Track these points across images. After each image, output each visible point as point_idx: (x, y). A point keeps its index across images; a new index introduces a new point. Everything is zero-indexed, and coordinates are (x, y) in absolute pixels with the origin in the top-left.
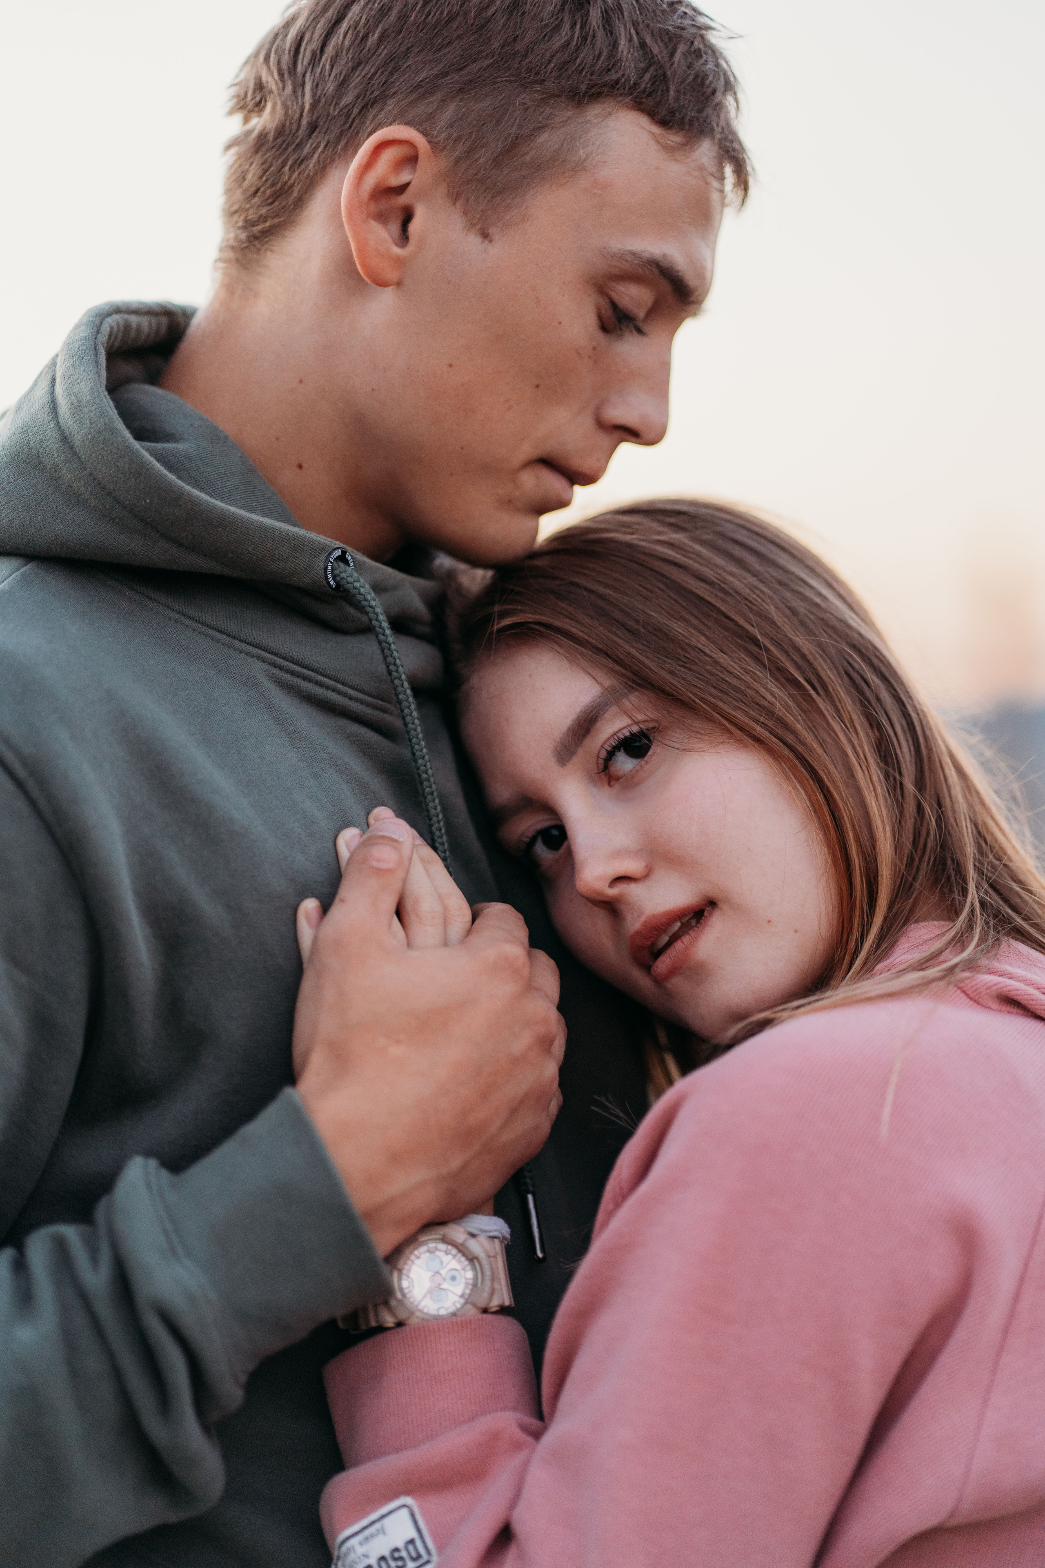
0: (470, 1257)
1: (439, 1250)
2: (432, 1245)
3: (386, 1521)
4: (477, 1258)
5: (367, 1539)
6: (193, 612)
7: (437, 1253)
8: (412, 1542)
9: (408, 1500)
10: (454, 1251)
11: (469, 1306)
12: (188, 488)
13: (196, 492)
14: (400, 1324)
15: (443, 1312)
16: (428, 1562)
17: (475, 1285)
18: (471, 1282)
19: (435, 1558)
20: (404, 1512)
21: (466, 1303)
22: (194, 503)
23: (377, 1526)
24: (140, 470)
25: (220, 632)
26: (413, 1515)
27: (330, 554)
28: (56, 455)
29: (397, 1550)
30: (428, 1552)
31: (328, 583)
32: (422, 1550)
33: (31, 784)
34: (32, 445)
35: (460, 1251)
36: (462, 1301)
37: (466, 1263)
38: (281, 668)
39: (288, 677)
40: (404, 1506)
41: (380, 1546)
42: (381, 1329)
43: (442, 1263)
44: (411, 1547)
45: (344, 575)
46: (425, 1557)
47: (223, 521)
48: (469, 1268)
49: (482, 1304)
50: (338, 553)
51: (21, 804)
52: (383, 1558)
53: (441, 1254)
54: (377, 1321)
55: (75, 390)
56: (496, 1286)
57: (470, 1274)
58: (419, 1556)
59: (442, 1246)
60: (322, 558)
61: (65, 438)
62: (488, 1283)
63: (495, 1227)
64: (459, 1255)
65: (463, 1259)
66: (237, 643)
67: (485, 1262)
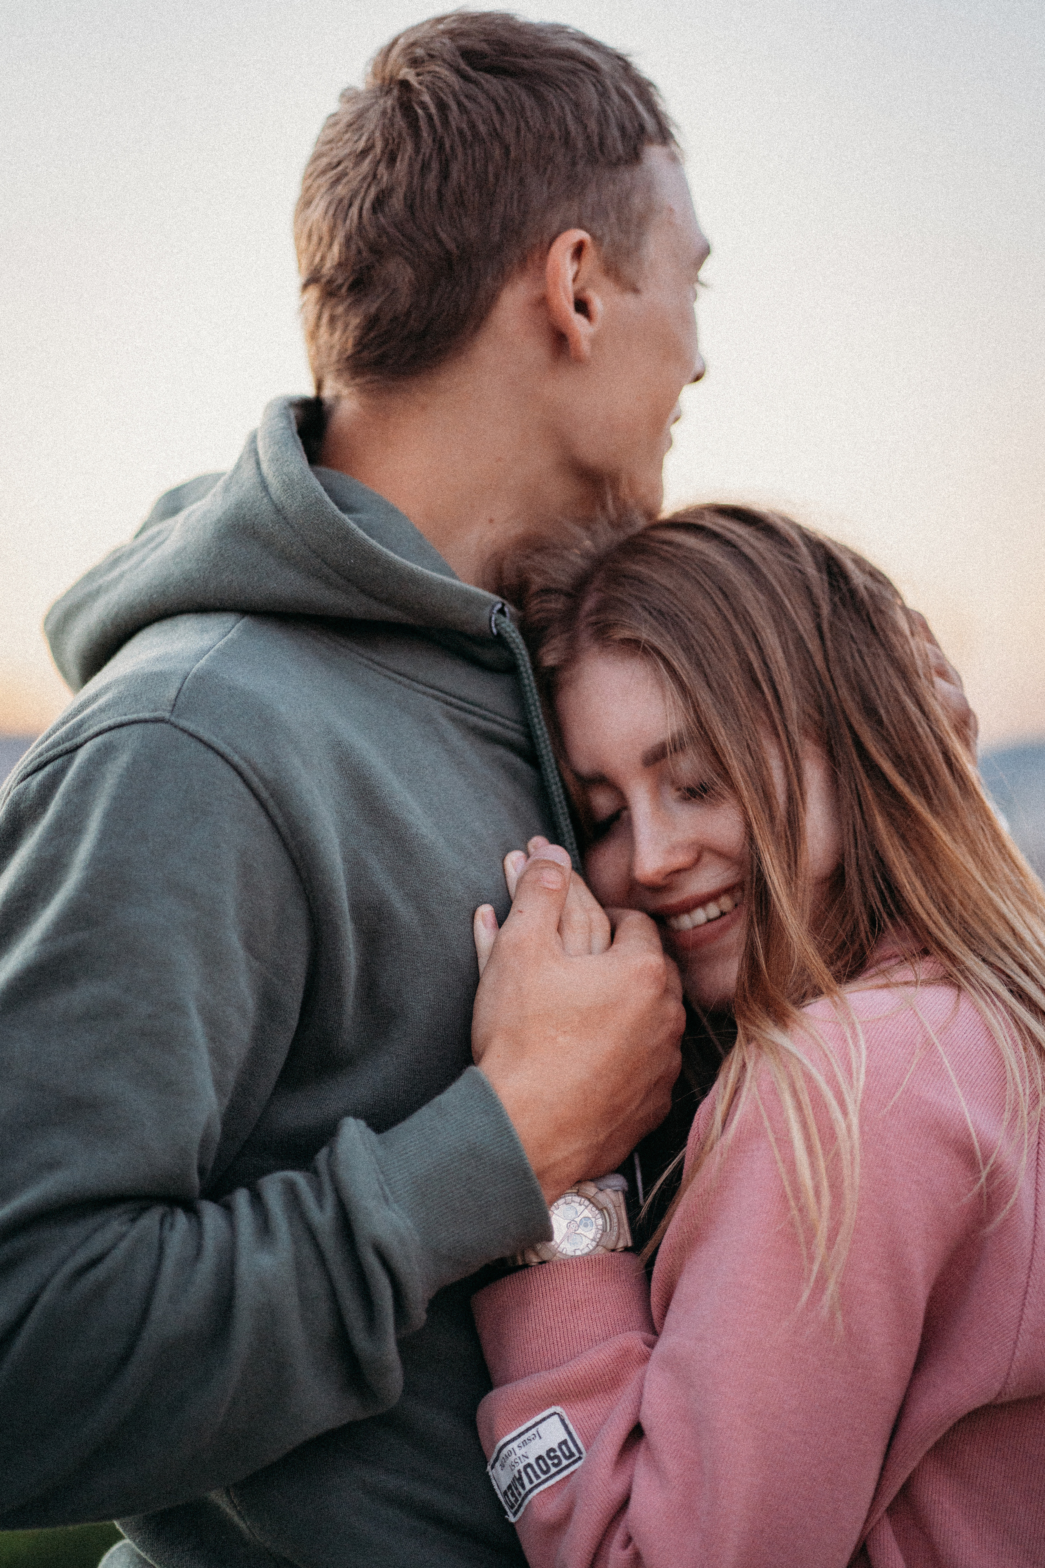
0: (600, 1207)
1: (574, 1202)
2: (569, 1198)
3: (540, 1427)
4: (606, 1208)
5: (525, 1443)
6: (378, 658)
7: (573, 1204)
8: (564, 1442)
9: (558, 1409)
10: (587, 1203)
11: (600, 1248)
12: (384, 549)
13: (391, 554)
14: (543, 1262)
15: (578, 1253)
16: (580, 1458)
17: (604, 1231)
18: (600, 1227)
19: (584, 1455)
20: (556, 1417)
21: (597, 1245)
22: (389, 562)
23: (534, 1431)
24: (346, 536)
25: (400, 674)
26: (563, 1421)
27: (493, 607)
28: (271, 525)
29: (552, 1450)
30: (580, 1452)
31: (492, 631)
32: (574, 1450)
33: (271, 803)
34: (248, 518)
35: (591, 1202)
36: (594, 1244)
37: (597, 1212)
38: (451, 704)
39: (456, 712)
40: (555, 1413)
41: (537, 1448)
42: (526, 1266)
43: (577, 1212)
44: (564, 1447)
45: (503, 625)
46: (577, 1455)
47: (413, 579)
48: (599, 1216)
49: (611, 1246)
50: (499, 606)
51: (263, 820)
52: (540, 1458)
53: (576, 1205)
54: (524, 1260)
55: (285, 470)
56: (622, 1231)
57: (600, 1222)
58: (572, 1455)
59: (577, 1199)
60: (488, 609)
61: (278, 510)
62: (616, 1229)
63: (618, 1183)
64: (591, 1205)
65: (594, 1209)
66: (415, 684)
67: (612, 1211)
